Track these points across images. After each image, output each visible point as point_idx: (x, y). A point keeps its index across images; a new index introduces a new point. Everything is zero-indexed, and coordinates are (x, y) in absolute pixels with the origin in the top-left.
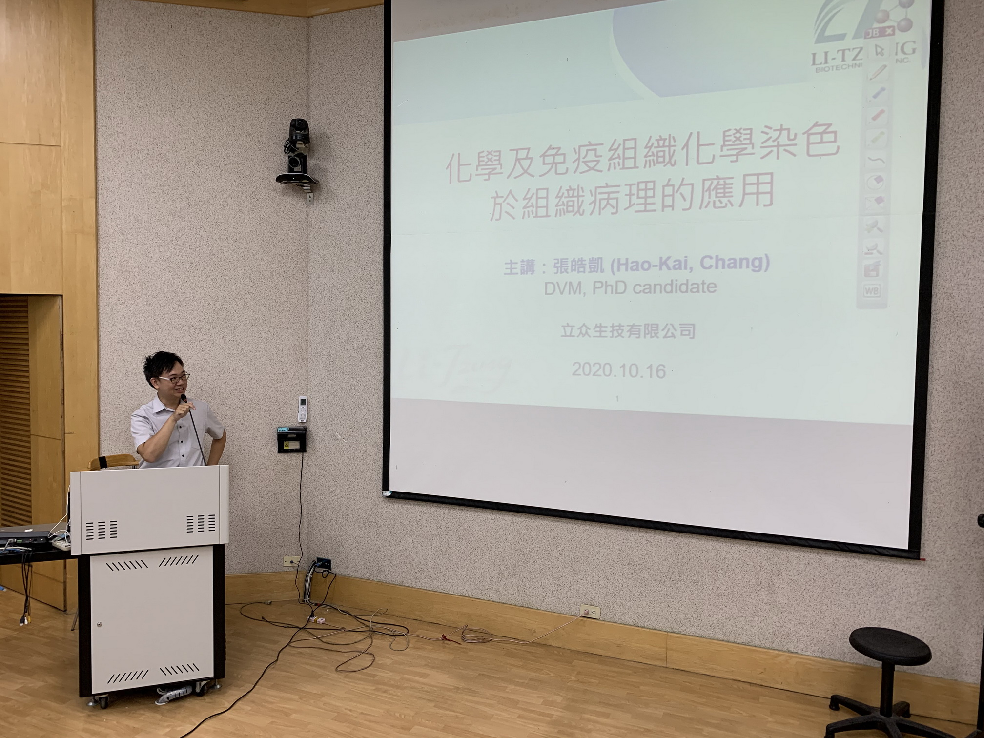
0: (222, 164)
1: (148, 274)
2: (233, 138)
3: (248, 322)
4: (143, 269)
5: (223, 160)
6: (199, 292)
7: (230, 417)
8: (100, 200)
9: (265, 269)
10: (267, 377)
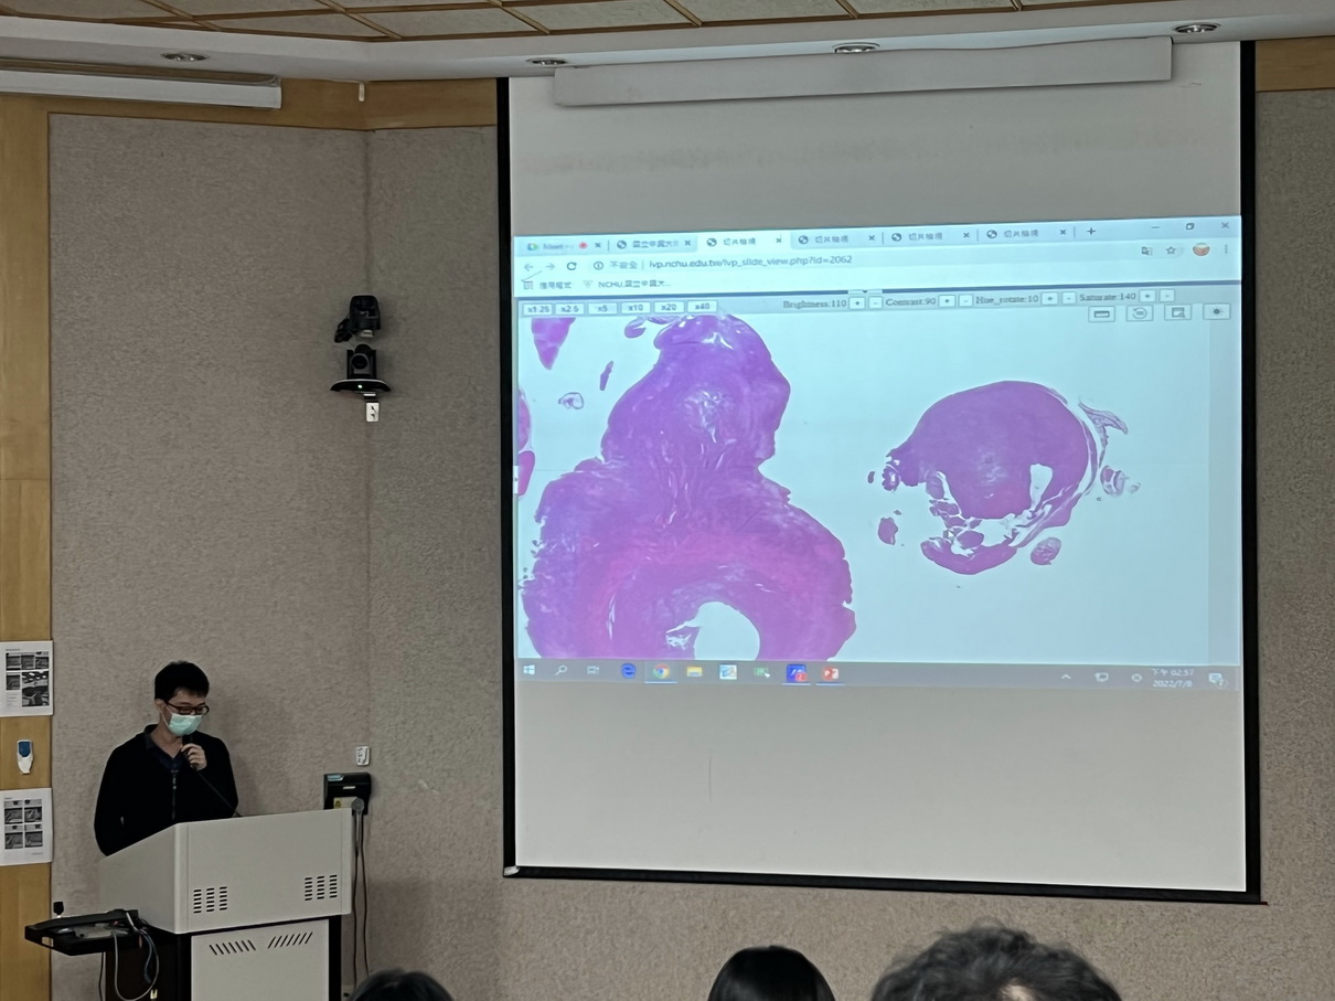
5: (240, 356)
8: (54, 426)
9: (304, 524)
10: (307, 695)
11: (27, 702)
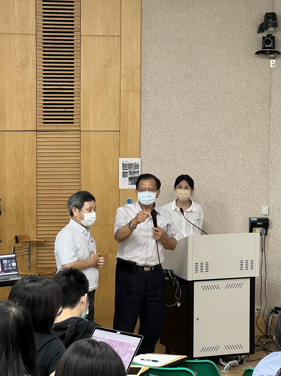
0: (217, 42)
1: (170, 116)
2: (224, 25)
3: (231, 147)
4: (168, 113)
5: (217, 39)
6: (202, 128)
7: (219, 211)
8: (142, 70)
9: (243, 112)
10: (243, 184)
11: (131, 183)
